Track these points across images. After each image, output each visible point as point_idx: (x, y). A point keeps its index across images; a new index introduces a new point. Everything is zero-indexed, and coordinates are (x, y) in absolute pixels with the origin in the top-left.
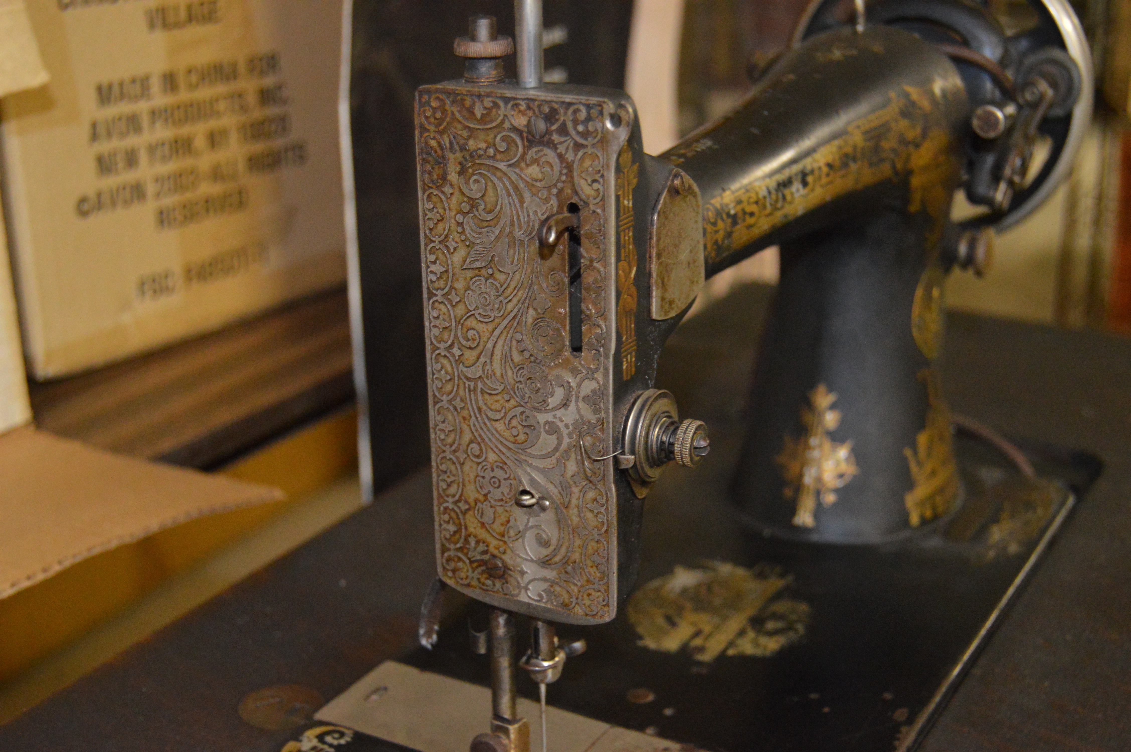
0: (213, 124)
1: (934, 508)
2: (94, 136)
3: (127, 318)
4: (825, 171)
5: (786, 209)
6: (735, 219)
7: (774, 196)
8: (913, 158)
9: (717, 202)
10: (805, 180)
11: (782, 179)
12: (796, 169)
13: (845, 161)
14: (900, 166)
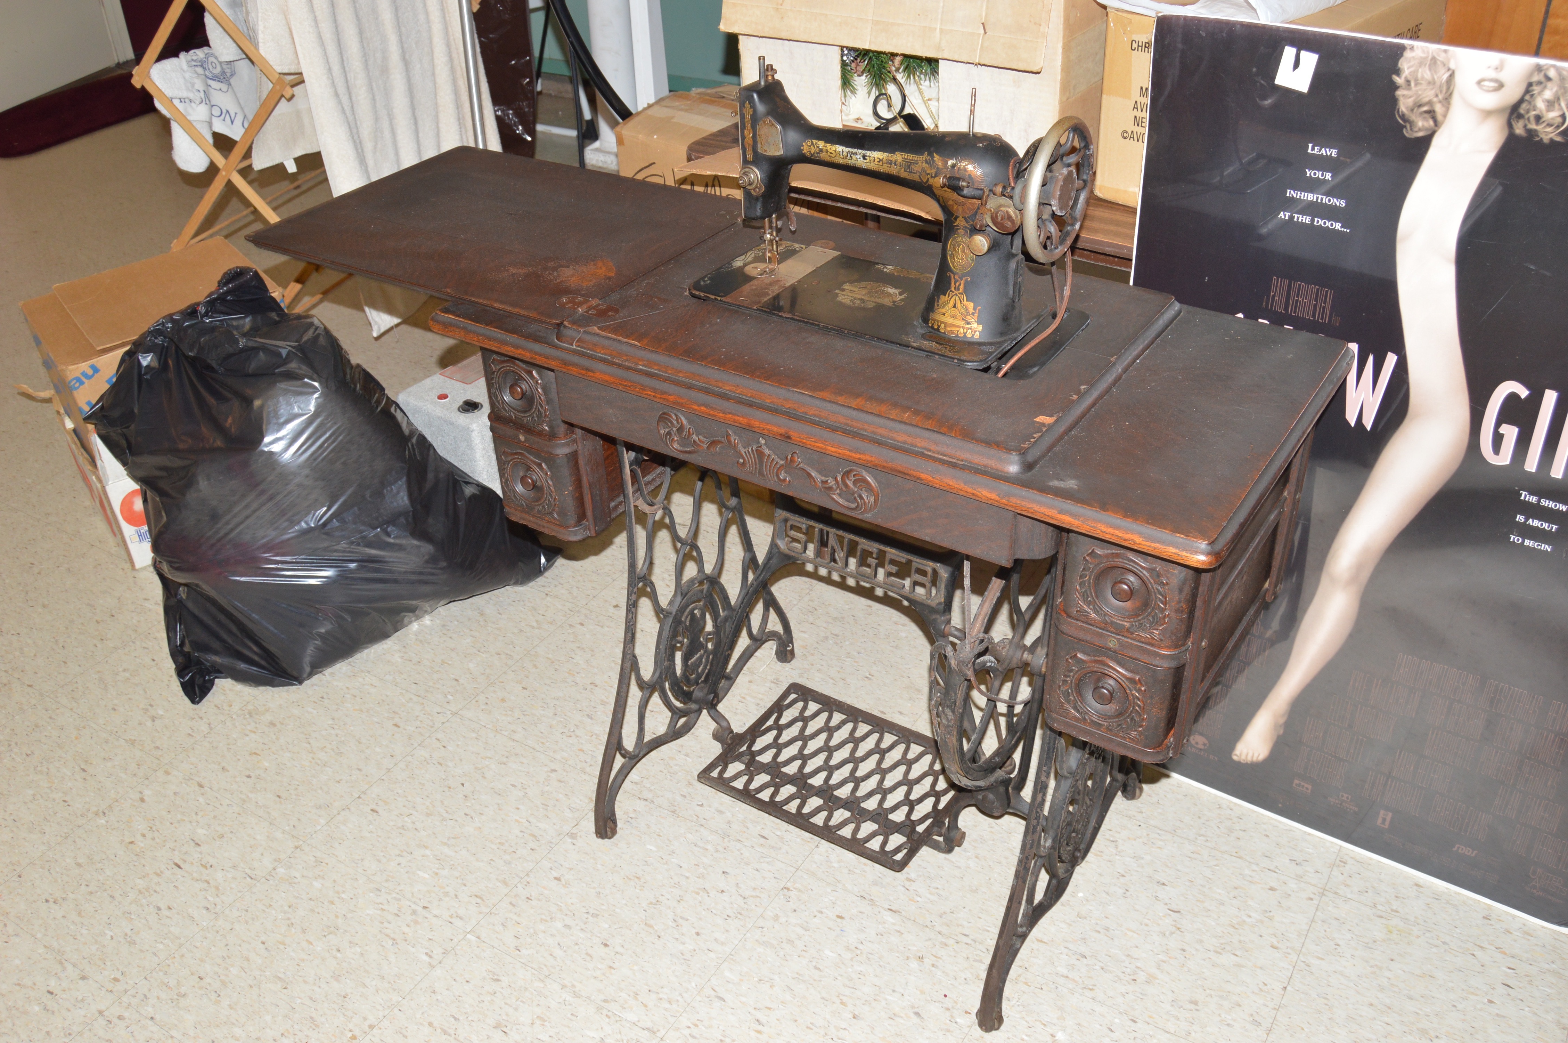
2: (1135, 107)
4: (877, 160)
5: (853, 161)
6: (821, 150)
7: (845, 154)
8: (931, 181)
9: (814, 141)
10: (864, 157)
11: (851, 150)
12: (860, 151)
13: (890, 162)
14: (925, 181)
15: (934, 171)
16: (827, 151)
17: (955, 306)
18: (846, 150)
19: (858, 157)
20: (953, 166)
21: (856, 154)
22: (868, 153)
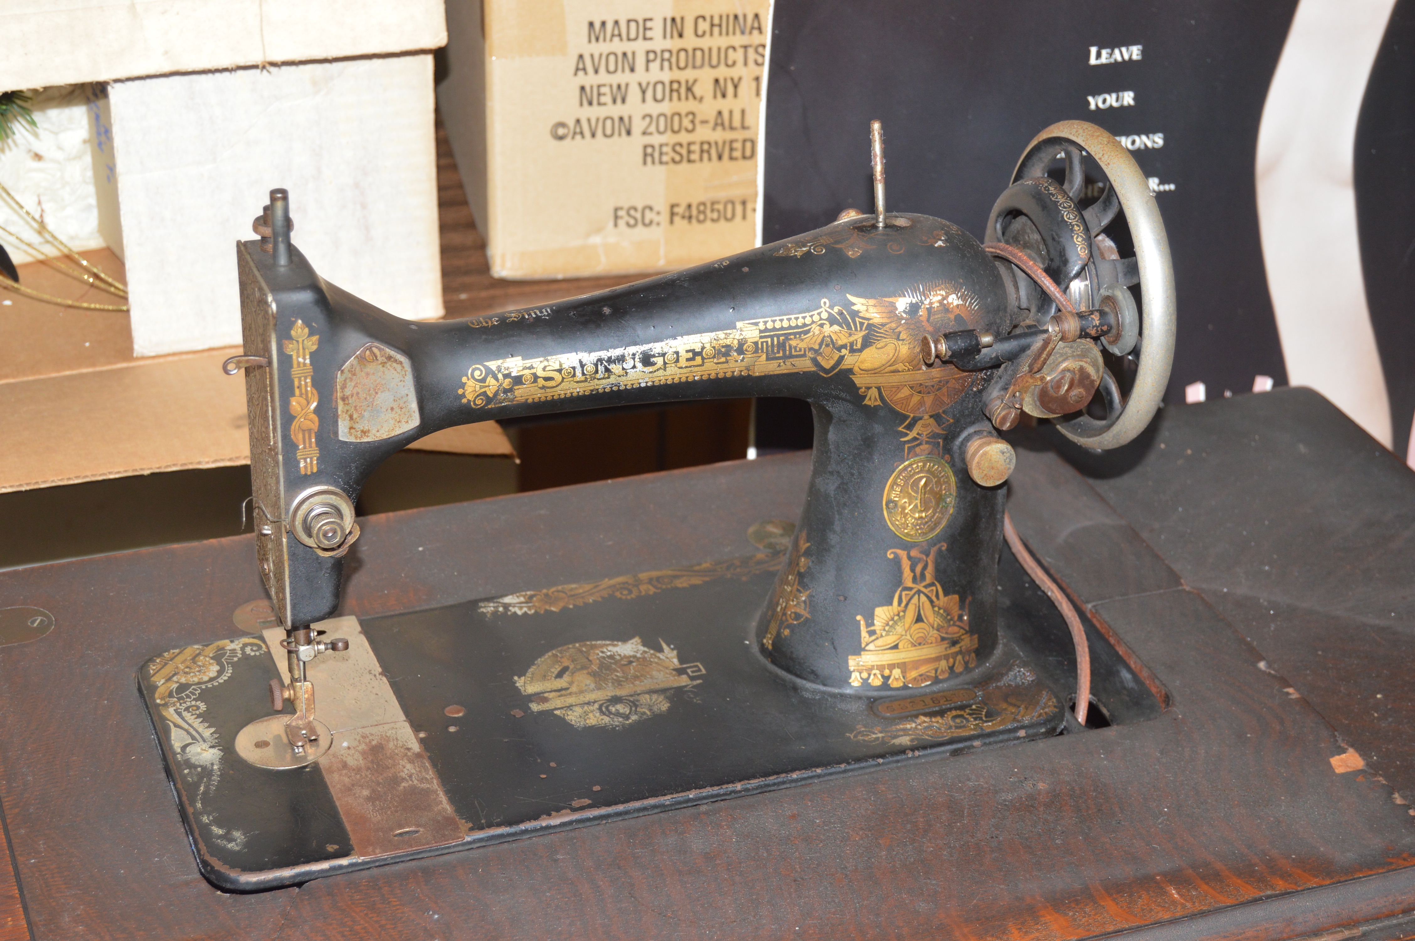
0: (722, 72)
1: (886, 678)
2: (580, 68)
3: (596, 240)
4: (684, 355)
5: (612, 380)
6: (518, 380)
7: (590, 368)
8: (850, 361)
9: (493, 365)
10: (647, 360)
11: (604, 354)
12: (632, 349)
13: (724, 352)
14: (827, 365)
15: (858, 337)
16: (536, 377)
17: (919, 619)
18: (589, 358)
19: (629, 364)
20: (914, 308)
21: (621, 359)
22: (657, 348)
